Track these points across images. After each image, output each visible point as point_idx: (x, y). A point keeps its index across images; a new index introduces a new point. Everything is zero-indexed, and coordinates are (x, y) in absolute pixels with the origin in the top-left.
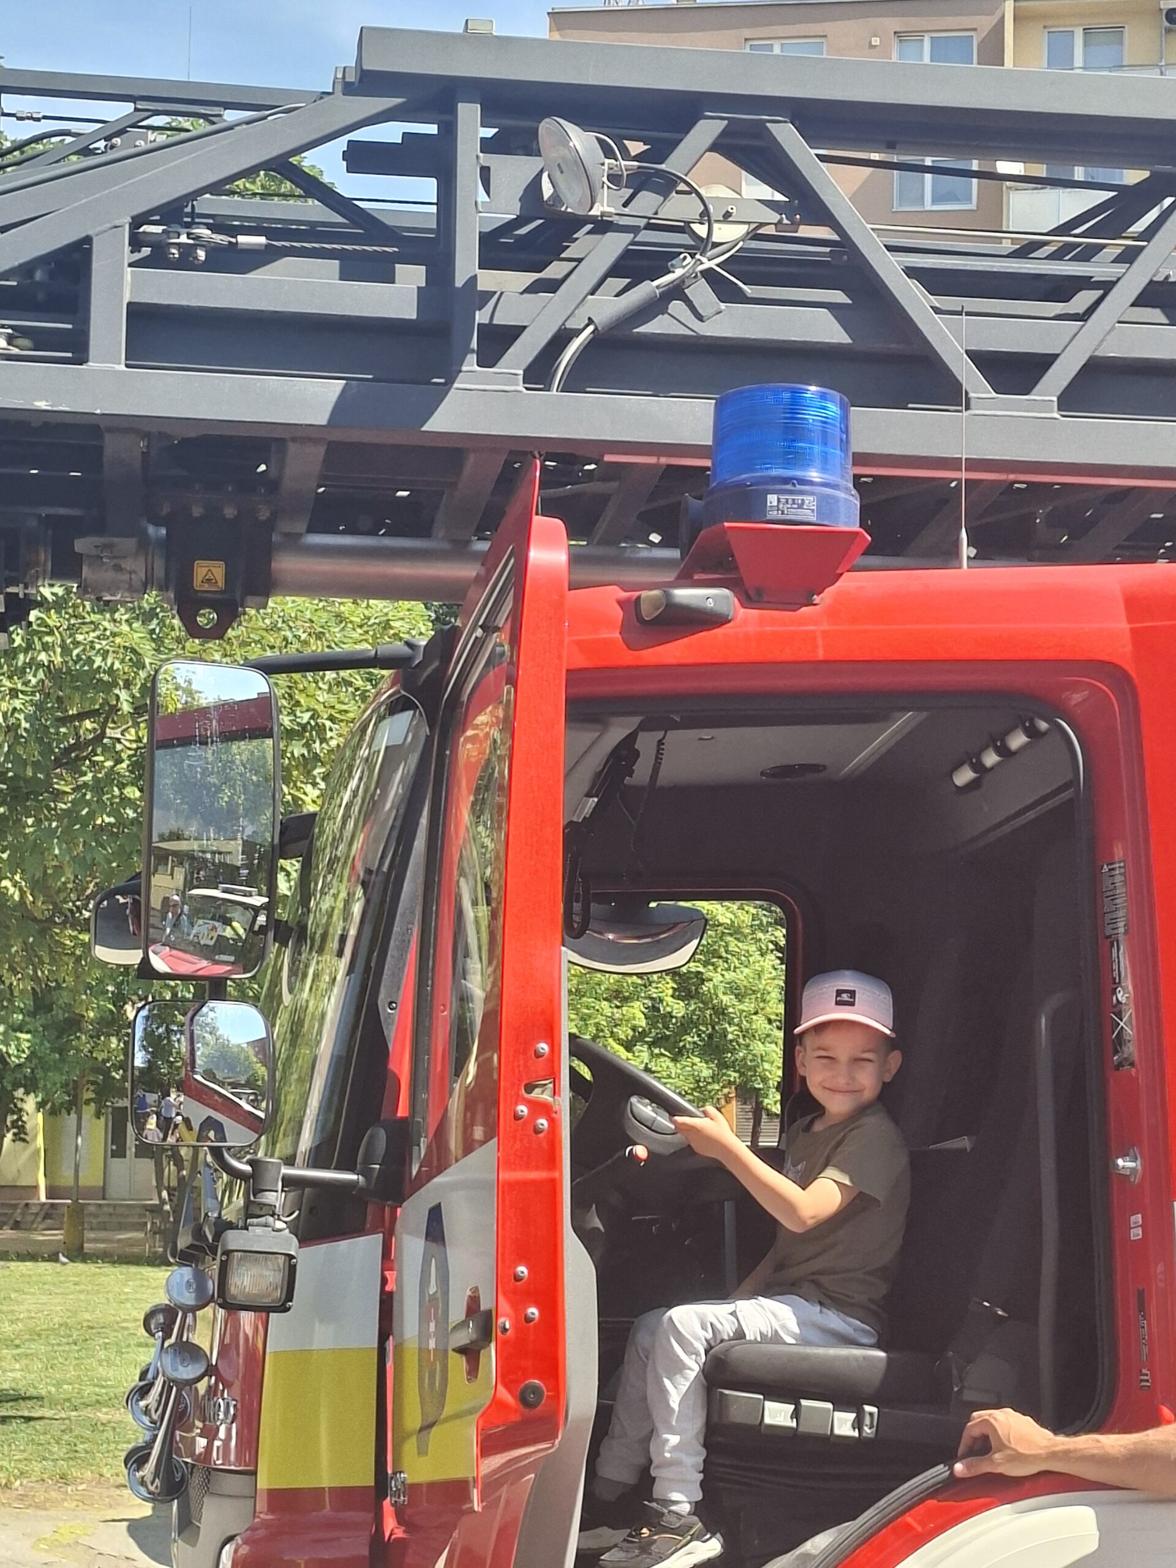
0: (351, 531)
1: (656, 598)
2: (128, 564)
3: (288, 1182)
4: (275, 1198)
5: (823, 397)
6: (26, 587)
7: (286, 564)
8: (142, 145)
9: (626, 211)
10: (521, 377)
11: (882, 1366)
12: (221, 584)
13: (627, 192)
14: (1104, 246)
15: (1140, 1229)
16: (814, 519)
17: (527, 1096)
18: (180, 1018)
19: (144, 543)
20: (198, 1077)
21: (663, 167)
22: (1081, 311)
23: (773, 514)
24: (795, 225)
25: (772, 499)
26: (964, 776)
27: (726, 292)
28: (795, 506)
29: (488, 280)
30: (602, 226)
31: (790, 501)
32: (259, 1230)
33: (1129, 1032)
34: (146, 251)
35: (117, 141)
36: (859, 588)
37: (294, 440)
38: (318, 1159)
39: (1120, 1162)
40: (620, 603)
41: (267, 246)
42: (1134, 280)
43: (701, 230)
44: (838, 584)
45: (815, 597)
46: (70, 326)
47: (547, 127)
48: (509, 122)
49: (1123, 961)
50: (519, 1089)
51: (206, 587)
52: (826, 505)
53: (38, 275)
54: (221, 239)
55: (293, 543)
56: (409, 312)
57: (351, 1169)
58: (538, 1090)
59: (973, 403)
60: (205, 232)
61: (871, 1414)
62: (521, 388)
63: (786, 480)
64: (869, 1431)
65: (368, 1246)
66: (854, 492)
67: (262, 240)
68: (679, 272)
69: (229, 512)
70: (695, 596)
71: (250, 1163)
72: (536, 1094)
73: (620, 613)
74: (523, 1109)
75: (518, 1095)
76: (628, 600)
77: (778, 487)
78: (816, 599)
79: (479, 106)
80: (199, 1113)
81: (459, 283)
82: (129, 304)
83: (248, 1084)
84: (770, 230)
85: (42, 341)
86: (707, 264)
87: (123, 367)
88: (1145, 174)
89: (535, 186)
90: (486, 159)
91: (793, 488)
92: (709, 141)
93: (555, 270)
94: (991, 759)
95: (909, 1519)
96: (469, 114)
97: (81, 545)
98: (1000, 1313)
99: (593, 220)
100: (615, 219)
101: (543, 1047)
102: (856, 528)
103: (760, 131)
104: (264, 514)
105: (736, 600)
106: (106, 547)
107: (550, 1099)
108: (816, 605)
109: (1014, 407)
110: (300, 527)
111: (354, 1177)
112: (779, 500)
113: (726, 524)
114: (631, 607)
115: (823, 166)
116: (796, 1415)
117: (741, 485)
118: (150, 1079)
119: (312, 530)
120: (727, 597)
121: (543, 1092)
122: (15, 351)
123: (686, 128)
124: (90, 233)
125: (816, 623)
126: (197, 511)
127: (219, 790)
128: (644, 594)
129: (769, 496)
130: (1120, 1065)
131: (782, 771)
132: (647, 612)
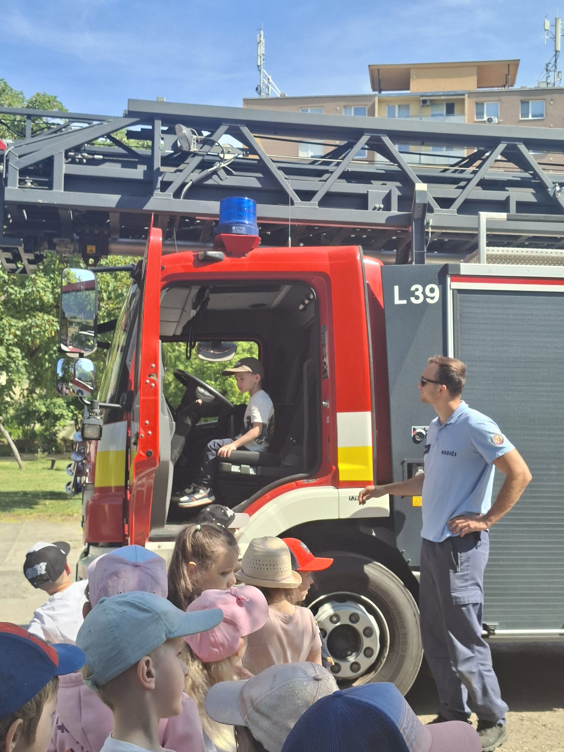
0: (133, 238)
1: (203, 254)
2: (69, 246)
3: (101, 407)
4: (97, 411)
5: (249, 201)
6: (40, 252)
7: (113, 247)
8: (70, 130)
9: (201, 150)
10: (172, 196)
12: (94, 251)
13: (201, 145)
14: (333, 162)
15: (329, 420)
16: (245, 233)
17: (149, 378)
18: (72, 364)
19: (73, 241)
20: (76, 379)
21: (211, 138)
22: (325, 179)
23: (234, 232)
24: (247, 155)
25: (234, 228)
26: (301, 307)
27: (228, 173)
28: (240, 230)
29: (163, 169)
30: (195, 154)
31: (239, 228)
32: (93, 419)
33: (328, 369)
34: (70, 160)
35: (64, 130)
36: (257, 252)
37: (111, 212)
38: (111, 401)
39: (324, 403)
40: (194, 255)
41: (103, 159)
42: (339, 171)
43: (221, 156)
44: (252, 251)
46: (47, 180)
47: (177, 127)
48: (171, 126)
49: (326, 350)
50: (147, 376)
51: (90, 253)
52: (248, 230)
53: (40, 166)
54: (90, 157)
55: (115, 241)
56: (141, 177)
57: (118, 403)
58: (152, 377)
59: (295, 204)
60: (86, 155)
61: (259, 469)
62: (172, 198)
63: (238, 223)
64: (258, 473)
65: (124, 424)
66: (257, 226)
67: (101, 157)
68: (215, 168)
69: (96, 232)
70: (212, 253)
71: (91, 402)
73: (193, 258)
74: (148, 381)
75: (146, 378)
77: (235, 224)
78: (246, 255)
79: (160, 122)
80: (77, 388)
81: (155, 169)
82: (65, 174)
83: (90, 381)
84: (241, 156)
85: (40, 184)
86: (223, 165)
87: (62, 191)
88: (346, 142)
89: (176, 143)
90: (162, 135)
91: (239, 225)
92: (224, 131)
93: (181, 167)
94: (307, 302)
95: (267, 495)
96: (158, 123)
97: (55, 240)
98: (294, 441)
99: (191, 153)
100: (198, 152)
101: (154, 365)
102: (257, 236)
103: (238, 129)
104: (106, 232)
105: (224, 255)
106: (62, 241)
107: (155, 379)
109: (306, 205)
110: (117, 236)
111: (119, 406)
112: (236, 228)
113: (222, 234)
114: (196, 256)
115: (255, 139)
116: (240, 469)
117: (226, 224)
118: (64, 380)
119: (121, 237)
120: (222, 254)
122: (33, 186)
123: (217, 127)
124: (53, 154)
125: (246, 261)
126: (87, 232)
127: (87, 306)
128: (199, 253)
130: (325, 378)
131: (255, 306)
132: (200, 258)
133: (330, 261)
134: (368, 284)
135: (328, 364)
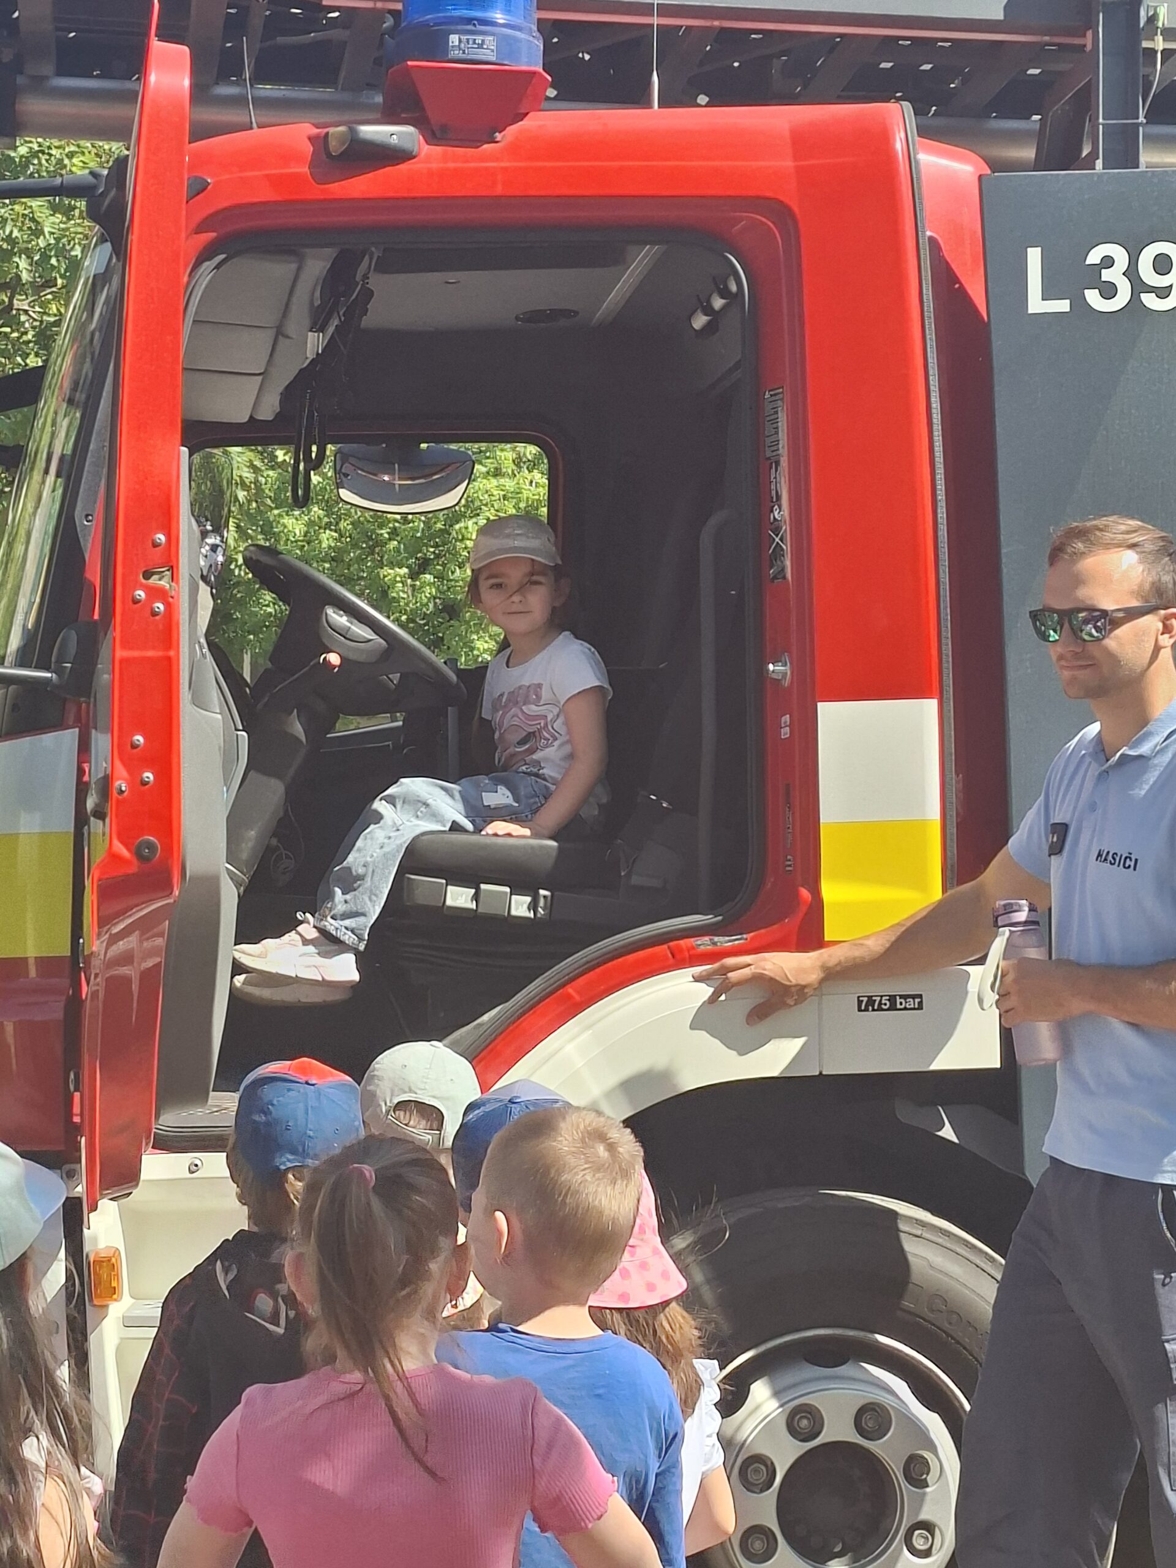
0: (105, 75)
1: (342, 133)
7: (33, 106)
11: (554, 854)
15: (788, 728)
16: (493, 59)
17: (143, 581)
23: (455, 54)
25: (454, 39)
26: (700, 321)
28: (476, 46)
31: (471, 42)
33: (787, 547)
36: (540, 127)
38: (22, 660)
39: (771, 667)
40: (313, 139)
44: (520, 123)
45: (497, 134)
49: (782, 481)
50: (137, 575)
52: (507, 45)
55: (38, 85)
57: (47, 669)
58: (156, 577)
61: (545, 897)
63: (469, 21)
64: (542, 912)
65: (69, 738)
66: (537, 33)
70: (377, 132)
72: (154, 580)
73: (310, 149)
74: (141, 594)
75: (136, 581)
76: (317, 137)
77: (459, 27)
78: (498, 136)
91: (473, 28)
94: (718, 303)
95: (570, 990)
98: (664, 805)
101: (161, 537)
102: (539, 69)
104: (7, 57)
105: (421, 137)
107: (168, 586)
108: (497, 142)
110: (48, 69)
111: (49, 675)
112: (460, 41)
113: (409, 63)
114: (320, 142)
116: (476, 897)
117: (426, 25)
119: (61, 73)
120: (411, 134)
121: (160, 580)
125: (497, 160)
128: (332, 130)
129: (451, 36)
130: (775, 578)
131: (534, 317)
132: (335, 147)
133: (796, 158)
134: (931, 238)
135: (786, 528)
